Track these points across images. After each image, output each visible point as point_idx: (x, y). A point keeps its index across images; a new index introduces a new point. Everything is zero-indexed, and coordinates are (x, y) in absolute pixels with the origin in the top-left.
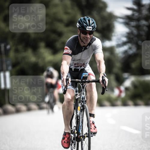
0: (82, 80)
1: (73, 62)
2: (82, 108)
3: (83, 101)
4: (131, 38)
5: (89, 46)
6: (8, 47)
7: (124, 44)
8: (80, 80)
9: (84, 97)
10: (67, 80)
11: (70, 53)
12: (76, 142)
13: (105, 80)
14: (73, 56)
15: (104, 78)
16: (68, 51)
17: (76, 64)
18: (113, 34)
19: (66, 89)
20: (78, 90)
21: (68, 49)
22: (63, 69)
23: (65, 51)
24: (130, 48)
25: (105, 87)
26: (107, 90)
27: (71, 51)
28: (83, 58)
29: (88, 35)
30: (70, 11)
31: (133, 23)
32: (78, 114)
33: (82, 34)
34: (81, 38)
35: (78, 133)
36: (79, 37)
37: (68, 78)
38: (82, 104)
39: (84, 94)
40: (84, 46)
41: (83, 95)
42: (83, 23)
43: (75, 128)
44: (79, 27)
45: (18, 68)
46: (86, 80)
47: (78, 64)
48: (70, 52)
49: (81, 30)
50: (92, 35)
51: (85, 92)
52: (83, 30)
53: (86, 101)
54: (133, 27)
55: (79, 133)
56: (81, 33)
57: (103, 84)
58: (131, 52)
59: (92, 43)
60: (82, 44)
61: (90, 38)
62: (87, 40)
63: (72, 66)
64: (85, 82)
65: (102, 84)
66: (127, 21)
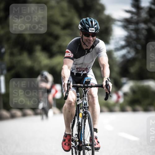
0: (84, 85)
1: (75, 66)
2: (84, 115)
3: (85, 108)
4: (129, 42)
5: (92, 50)
6: (3, 50)
7: (123, 47)
8: (82, 85)
9: (86, 103)
10: (68, 85)
11: (72, 57)
12: (78, 151)
13: (108, 85)
14: (75, 60)
15: (108, 83)
16: (69, 54)
17: (78, 68)
18: (111, 38)
19: (67, 95)
20: (79, 95)
21: (69, 52)
22: (63, 73)
23: (67, 55)
24: (129, 52)
25: (108, 93)
26: (111, 96)
27: (73, 55)
28: (86, 62)
29: (91, 37)
30: (67, 13)
31: (132, 27)
32: (80, 121)
33: (85, 37)
34: (83, 40)
35: (80, 141)
36: (81, 39)
37: (70, 82)
38: (85, 110)
39: (86, 100)
40: (86, 49)
41: (85, 101)
42: (85, 24)
43: (76, 136)
44: (81, 29)
46: (89, 85)
47: (80, 68)
48: (71, 55)
49: (83, 32)
50: (95, 37)
51: (87, 98)
52: (85, 31)
53: (88, 107)
54: (132, 30)
55: (82, 141)
58: (130, 56)
59: (96, 45)
60: (85, 47)
61: (93, 40)
62: (90, 43)
63: (74, 71)
64: (87, 87)
65: (105, 89)
66: (125, 24)
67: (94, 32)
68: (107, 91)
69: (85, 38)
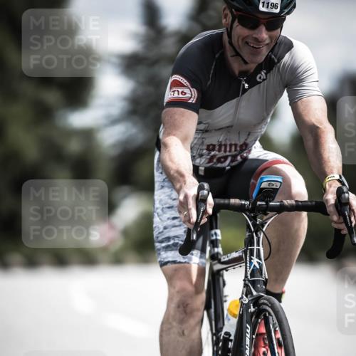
0: (254, 203)
2: (252, 309)
3: (254, 284)
5: (267, 74)
8: (247, 203)
9: (258, 267)
11: (193, 101)
13: (348, 204)
15: (346, 195)
16: (183, 93)
17: (214, 145)
25: (345, 232)
27: (195, 93)
29: (263, 29)
34: (235, 40)
36: (226, 37)
38: (255, 293)
39: (259, 256)
41: (255, 261)
46: (272, 203)
47: (221, 146)
48: (191, 94)
53: (266, 282)
56: (236, 23)
57: (342, 220)
59: (281, 58)
64: (267, 210)
65: (335, 218)
67: (277, 11)
68: (343, 226)
69: (239, 30)
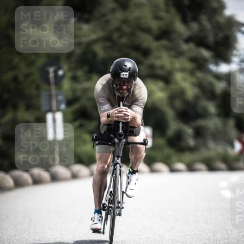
6: (61, 73)
30: (163, 14)
45: (76, 106)
